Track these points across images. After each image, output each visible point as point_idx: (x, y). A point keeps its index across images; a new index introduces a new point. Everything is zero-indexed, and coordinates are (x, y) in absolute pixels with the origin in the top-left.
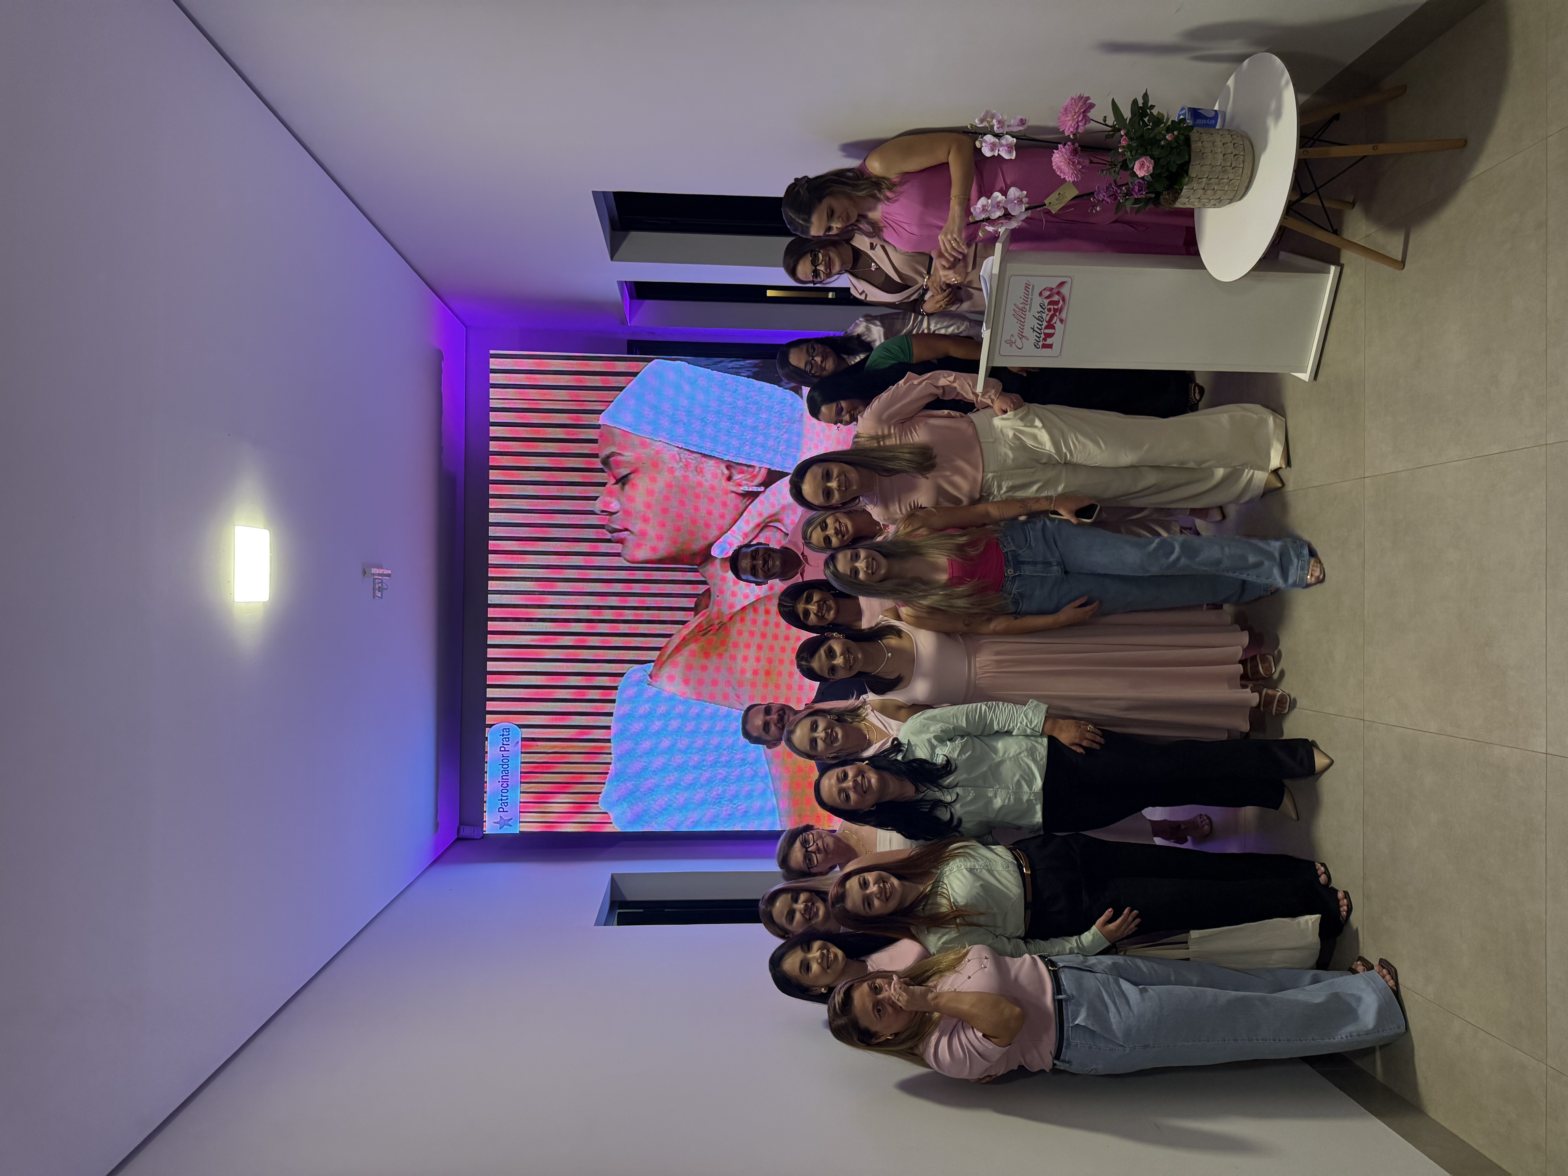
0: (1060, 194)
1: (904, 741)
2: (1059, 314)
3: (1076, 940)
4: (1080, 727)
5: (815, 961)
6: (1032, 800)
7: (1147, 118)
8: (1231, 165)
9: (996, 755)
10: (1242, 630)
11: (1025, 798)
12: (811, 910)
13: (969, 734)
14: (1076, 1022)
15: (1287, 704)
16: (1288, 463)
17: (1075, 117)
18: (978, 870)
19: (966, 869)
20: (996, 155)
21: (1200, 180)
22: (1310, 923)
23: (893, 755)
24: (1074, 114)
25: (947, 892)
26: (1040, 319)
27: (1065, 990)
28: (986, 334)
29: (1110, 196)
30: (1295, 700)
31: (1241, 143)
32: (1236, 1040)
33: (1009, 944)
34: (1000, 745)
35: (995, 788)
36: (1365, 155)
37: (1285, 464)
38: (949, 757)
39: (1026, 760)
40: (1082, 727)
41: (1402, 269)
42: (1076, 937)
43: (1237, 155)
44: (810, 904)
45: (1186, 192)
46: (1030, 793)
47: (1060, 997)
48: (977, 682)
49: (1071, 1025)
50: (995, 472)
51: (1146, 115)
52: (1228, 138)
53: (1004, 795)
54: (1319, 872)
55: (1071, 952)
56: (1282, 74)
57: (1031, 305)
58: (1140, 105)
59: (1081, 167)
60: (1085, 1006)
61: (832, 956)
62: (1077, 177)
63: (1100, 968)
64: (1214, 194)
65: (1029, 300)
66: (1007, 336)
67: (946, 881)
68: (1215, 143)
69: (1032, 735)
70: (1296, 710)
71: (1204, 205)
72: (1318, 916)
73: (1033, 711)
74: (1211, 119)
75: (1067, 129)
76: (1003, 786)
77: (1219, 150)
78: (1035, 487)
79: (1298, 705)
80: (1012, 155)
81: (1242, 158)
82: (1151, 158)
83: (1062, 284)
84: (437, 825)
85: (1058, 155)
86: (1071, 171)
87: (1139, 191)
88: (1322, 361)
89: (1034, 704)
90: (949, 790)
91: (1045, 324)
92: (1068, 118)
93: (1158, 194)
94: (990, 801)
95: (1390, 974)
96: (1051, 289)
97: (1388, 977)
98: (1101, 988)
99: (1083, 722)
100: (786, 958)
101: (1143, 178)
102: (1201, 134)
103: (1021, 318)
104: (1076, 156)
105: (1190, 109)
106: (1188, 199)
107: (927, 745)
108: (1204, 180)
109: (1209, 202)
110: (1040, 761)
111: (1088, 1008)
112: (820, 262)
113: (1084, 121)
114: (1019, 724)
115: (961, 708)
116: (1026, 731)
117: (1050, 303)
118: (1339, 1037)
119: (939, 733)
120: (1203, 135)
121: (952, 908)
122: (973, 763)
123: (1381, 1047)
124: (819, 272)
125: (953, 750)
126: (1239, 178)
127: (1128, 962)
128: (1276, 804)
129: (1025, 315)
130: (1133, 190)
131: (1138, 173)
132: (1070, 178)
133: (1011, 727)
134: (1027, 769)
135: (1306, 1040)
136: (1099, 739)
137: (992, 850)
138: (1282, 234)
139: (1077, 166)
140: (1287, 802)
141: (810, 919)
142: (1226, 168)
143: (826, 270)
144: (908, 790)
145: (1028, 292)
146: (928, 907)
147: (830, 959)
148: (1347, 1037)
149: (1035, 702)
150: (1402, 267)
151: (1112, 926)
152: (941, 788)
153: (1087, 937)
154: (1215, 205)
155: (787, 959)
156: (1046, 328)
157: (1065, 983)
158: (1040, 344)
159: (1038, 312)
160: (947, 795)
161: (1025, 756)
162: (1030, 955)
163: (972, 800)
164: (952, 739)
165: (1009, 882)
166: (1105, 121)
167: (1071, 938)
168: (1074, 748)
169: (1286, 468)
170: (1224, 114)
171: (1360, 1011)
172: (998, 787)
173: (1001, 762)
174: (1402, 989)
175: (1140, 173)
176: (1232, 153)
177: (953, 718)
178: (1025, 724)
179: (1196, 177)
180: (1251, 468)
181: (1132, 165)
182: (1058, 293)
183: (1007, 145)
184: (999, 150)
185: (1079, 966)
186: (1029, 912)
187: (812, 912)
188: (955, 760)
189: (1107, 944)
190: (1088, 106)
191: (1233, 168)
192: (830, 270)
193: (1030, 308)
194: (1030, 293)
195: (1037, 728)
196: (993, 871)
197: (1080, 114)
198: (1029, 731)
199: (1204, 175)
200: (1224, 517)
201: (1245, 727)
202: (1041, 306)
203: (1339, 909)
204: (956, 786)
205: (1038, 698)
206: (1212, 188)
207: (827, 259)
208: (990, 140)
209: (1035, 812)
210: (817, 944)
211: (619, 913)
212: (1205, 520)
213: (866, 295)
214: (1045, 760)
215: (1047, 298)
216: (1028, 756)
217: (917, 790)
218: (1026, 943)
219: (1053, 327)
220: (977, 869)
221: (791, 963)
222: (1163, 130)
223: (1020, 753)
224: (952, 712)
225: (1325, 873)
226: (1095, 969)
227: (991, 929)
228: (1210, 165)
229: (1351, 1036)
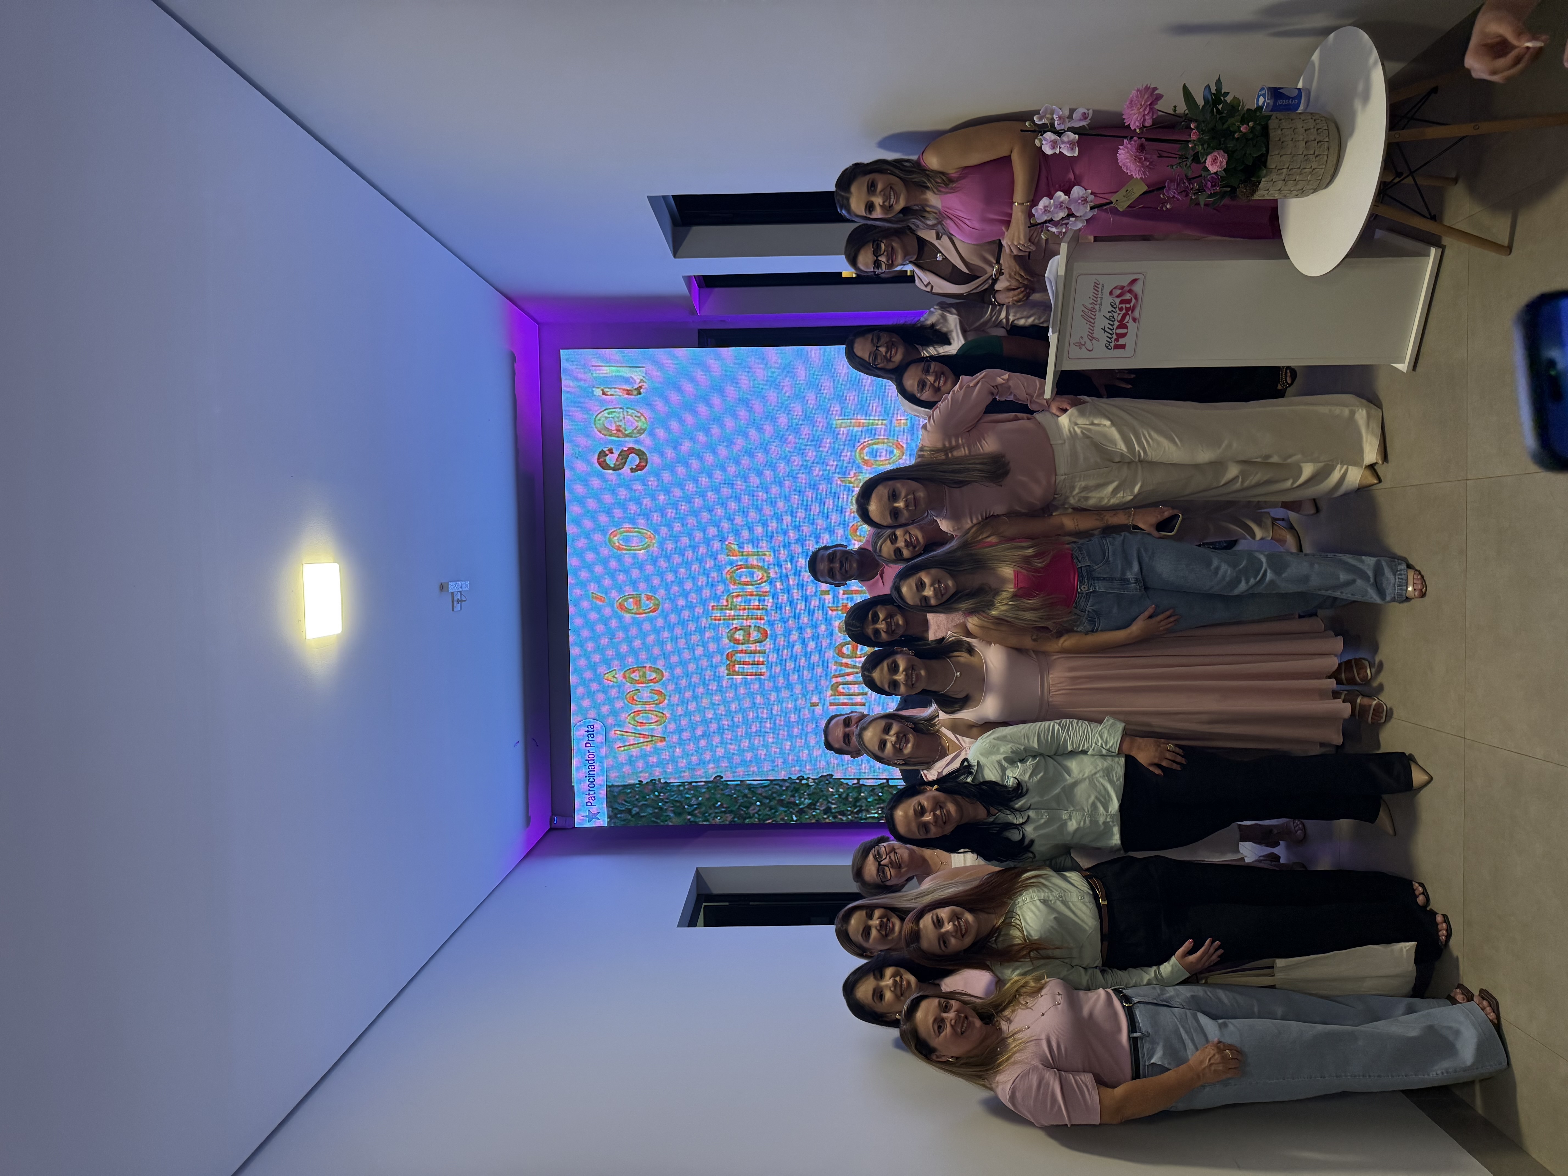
0: (1127, 190)
1: (974, 762)
2: (1132, 312)
3: (1155, 971)
4: (1159, 746)
5: (889, 988)
6: (1109, 822)
7: (1221, 105)
8: (1314, 153)
9: (1070, 775)
10: (1336, 635)
11: (1101, 820)
12: (887, 926)
13: (1041, 755)
14: (1152, 1061)
15: (1383, 716)
16: (1385, 457)
17: (1141, 110)
18: (1053, 902)
19: (1040, 900)
20: (1058, 152)
21: (1280, 172)
22: (1405, 950)
23: (962, 777)
24: (1140, 107)
25: (1019, 923)
26: (1111, 319)
27: (1140, 1027)
28: (1053, 337)
29: (1181, 192)
30: (1391, 709)
31: (1326, 128)
32: (1323, 1077)
33: (1086, 975)
34: (1073, 765)
35: (1070, 810)
36: (1464, 135)
37: (1382, 459)
38: (1020, 780)
39: (1102, 780)
40: (1162, 746)
41: (1509, 255)
42: (1155, 968)
43: (1320, 141)
44: (885, 920)
45: (1265, 184)
46: (1107, 815)
47: (1135, 1035)
48: (1050, 699)
49: (1147, 1064)
50: (1066, 475)
51: (1220, 102)
52: (1311, 124)
53: (1079, 818)
54: (1417, 893)
55: (1149, 983)
56: (1371, 52)
57: (1101, 305)
58: (1214, 91)
59: (1148, 163)
60: (1161, 1044)
61: (905, 983)
62: (1144, 173)
63: (1177, 1001)
64: (1296, 185)
65: (1099, 299)
66: (1075, 339)
67: (1019, 912)
68: (1296, 130)
69: (1110, 754)
70: (1393, 720)
71: (1285, 196)
72: (1414, 943)
73: (1108, 731)
74: (1293, 98)
75: (1132, 123)
76: (1078, 808)
77: (1301, 138)
78: (1111, 488)
79: (1395, 715)
80: (1074, 152)
81: (1326, 145)
82: (1224, 152)
83: (1134, 281)
84: (528, 820)
85: (1123, 151)
86: (1138, 169)
87: (1212, 186)
88: (1422, 350)
89: (1110, 722)
90: (1022, 813)
91: (1116, 324)
92: (1133, 112)
93: (1234, 189)
94: (1064, 824)
95: (1490, 1006)
96: (1122, 288)
97: (1488, 1009)
98: (1180, 1026)
99: (1163, 740)
100: (858, 986)
101: (1216, 173)
102: (1280, 120)
103: (1090, 319)
104: (1143, 153)
105: (1270, 89)
106: (1267, 192)
107: (997, 767)
108: (1284, 170)
109: (1290, 193)
110: (1117, 781)
111: (1164, 1047)
112: (882, 253)
113: (1151, 114)
114: (1094, 745)
115: (1032, 727)
116: (1102, 751)
117: (1121, 302)
118: (1434, 1073)
119: (1009, 754)
120: (1283, 121)
121: (1025, 940)
122: (1046, 785)
123: (1481, 1081)
124: (881, 264)
125: (1024, 772)
126: (1324, 167)
127: (1209, 993)
128: (1372, 817)
129: (1095, 316)
130: (1205, 186)
131: (1210, 168)
132: (1137, 175)
133: (1086, 747)
134: (1103, 791)
135: (1399, 1076)
136: (1179, 759)
137: (1066, 879)
138: (1373, 221)
139: (1145, 163)
140: (1383, 815)
141: (887, 935)
142: (1309, 156)
143: (888, 261)
144: (979, 812)
145: (1098, 291)
146: (1001, 939)
147: (903, 986)
148: (1442, 1073)
149: (1111, 721)
150: (1508, 253)
151: (1192, 958)
152: (1014, 811)
153: (1166, 968)
154: (1297, 195)
155: (859, 988)
156: (1118, 328)
157: (1140, 1021)
158: (1112, 345)
159: (1109, 312)
160: (1020, 818)
161: (1100, 777)
162: (1104, 989)
163: (1045, 823)
164: (1023, 760)
165: (1084, 913)
166: (1175, 111)
167: (1150, 969)
168: (1151, 769)
169: (1383, 464)
170: (1309, 92)
171: (1459, 1046)
172: (1072, 809)
173: (1075, 784)
174: (1503, 1022)
175: (1213, 169)
176: (1315, 140)
177: (1024, 739)
178: (1100, 744)
179: (1275, 168)
180: (1342, 464)
181: (1204, 160)
182: (1130, 291)
183: (1068, 142)
184: (1060, 148)
185: (1155, 1001)
186: (1106, 944)
187: (888, 928)
188: (1026, 782)
189: (1187, 975)
190: (1154, 97)
191: (1317, 156)
192: (892, 262)
193: (1100, 308)
194: (1100, 293)
195: (1113, 748)
196: (1068, 902)
197: (1147, 106)
198: (1104, 752)
199: (1284, 166)
200: (1318, 510)
201: (1338, 740)
202: (1112, 306)
203: (1438, 934)
204: (1029, 809)
205: (1113, 714)
206: (1294, 179)
207: (890, 249)
208: (1050, 138)
209: (1112, 834)
210: (889, 971)
211: (705, 906)
212: (1297, 513)
213: (932, 287)
214: (1122, 780)
215: (1118, 296)
216: (1104, 776)
217: (989, 814)
218: (1103, 972)
219: (1126, 327)
220: (1051, 901)
221: (864, 991)
222: (1237, 122)
223: (1095, 773)
224: (1023, 732)
225: (1423, 893)
226: (1173, 1003)
227: (1066, 961)
228: (1291, 154)
229: (1447, 1073)
